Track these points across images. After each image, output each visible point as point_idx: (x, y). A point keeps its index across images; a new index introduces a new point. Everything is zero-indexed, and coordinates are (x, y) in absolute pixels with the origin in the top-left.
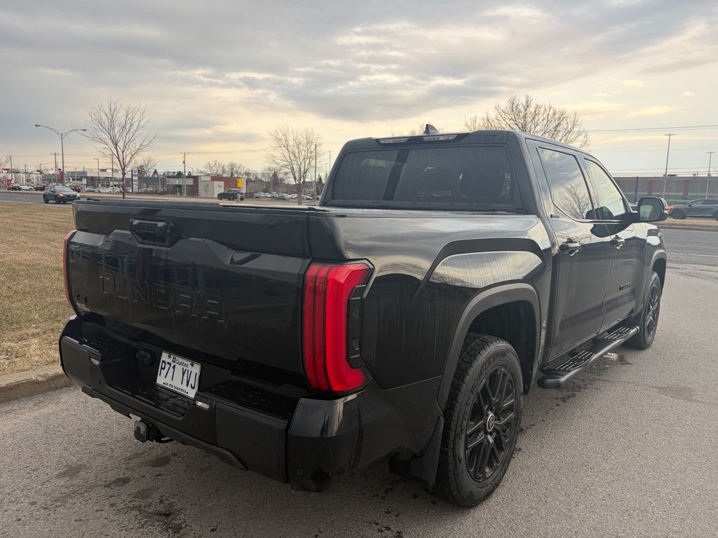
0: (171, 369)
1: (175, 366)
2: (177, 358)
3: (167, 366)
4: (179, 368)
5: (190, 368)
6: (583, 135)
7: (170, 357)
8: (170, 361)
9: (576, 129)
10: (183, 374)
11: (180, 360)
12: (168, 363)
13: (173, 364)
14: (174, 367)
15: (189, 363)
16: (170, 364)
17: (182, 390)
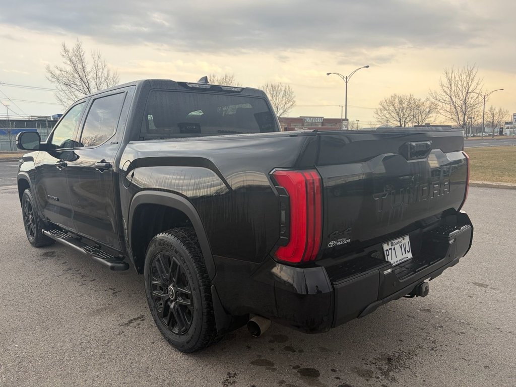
0: (393, 251)
2: (393, 242)
3: (390, 251)
4: (397, 247)
5: (403, 242)
7: (388, 245)
8: (390, 247)
10: (401, 248)
11: (395, 241)
12: (390, 249)
14: (394, 249)
15: (401, 239)
16: (391, 249)
17: (404, 258)
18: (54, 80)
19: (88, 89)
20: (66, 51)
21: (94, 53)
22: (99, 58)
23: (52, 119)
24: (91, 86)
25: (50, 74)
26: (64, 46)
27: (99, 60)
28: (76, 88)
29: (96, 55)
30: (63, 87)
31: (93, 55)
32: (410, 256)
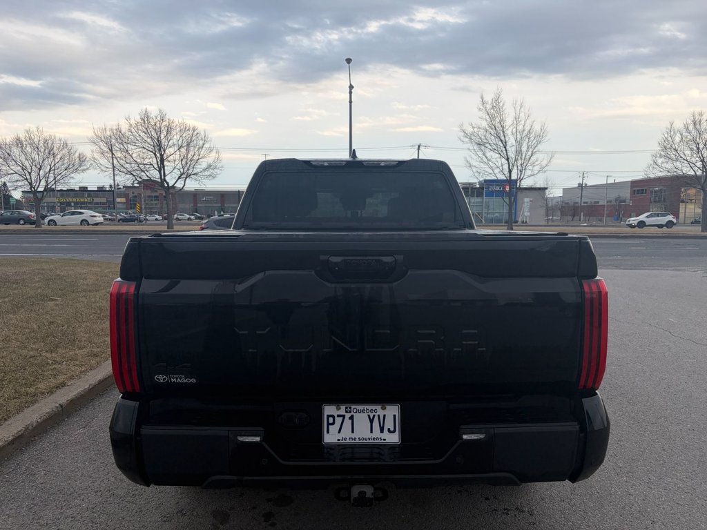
0: (347, 421)
1: (352, 416)
2: (353, 407)
3: (338, 420)
4: (361, 417)
5: (381, 412)
6: (214, 151)
7: (338, 409)
8: (341, 412)
9: (207, 145)
10: (371, 421)
11: (359, 407)
12: (338, 416)
13: (349, 415)
14: (352, 418)
15: (378, 408)
16: (344, 416)
17: (374, 439)
18: (467, 140)
19: (505, 148)
20: (483, 103)
21: (516, 101)
22: (521, 106)
23: (478, 186)
24: (509, 144)
25: (463, 134)
26: (482, 98)
27: (522, 109)
28: (490, 147)
29: (519, 103)
30: (476, 147)
31: (514, 105)
32: (395, 438)
